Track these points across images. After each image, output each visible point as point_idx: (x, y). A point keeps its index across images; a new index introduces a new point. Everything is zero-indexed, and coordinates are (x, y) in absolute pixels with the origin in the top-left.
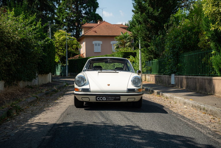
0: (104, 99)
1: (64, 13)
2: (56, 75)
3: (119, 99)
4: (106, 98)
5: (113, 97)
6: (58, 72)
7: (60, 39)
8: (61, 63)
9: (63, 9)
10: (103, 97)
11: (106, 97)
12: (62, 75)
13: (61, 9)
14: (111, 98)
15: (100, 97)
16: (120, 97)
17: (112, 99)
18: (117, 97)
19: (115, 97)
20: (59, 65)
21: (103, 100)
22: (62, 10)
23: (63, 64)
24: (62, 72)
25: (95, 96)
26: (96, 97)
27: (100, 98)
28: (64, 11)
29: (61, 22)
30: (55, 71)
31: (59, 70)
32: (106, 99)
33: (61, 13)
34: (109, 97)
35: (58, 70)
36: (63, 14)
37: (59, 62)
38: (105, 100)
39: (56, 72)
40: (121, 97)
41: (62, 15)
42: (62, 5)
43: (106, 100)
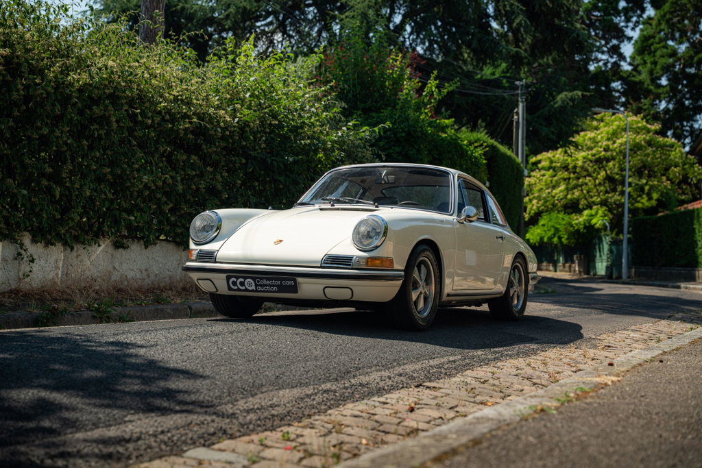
0: (250, 284)
1: (659, 53)
2: (595, 274)
3: (294, 289)
4: (255, 282)
5: (276, 279)
6: (600, 264)
7: (615, 145)
8: (612, 230)
9: (657, 40)
10: (245, 278)
11: (254, 279)
12: (611, 273)
13: (652, 40)
14: (268, 282)
15: (237, 278)
16: (295, 281)
17: (273, 286)
18: (286, 279)
19: (281, 280)
20: (604, 239)
21: (246, 290)
22: (652, 44)
23: (617, 234)
24: (611, 265)
25: (224, 276)
26: (228, 278)
27: (238, 283)
28: (658, 46)
29: (646, 86)
30: (594, 261)
31: (604, 257)
32: (256, 285)
33: (649, 54)
34: (261, 279)
35: (601, 256)
36: (654, 56)
37: (605, 228)
38: (253, 291)
39: (597, 264)
40: (300, 280)
41: (649, 59)
42: (654, 26)
43: (256, 291)
